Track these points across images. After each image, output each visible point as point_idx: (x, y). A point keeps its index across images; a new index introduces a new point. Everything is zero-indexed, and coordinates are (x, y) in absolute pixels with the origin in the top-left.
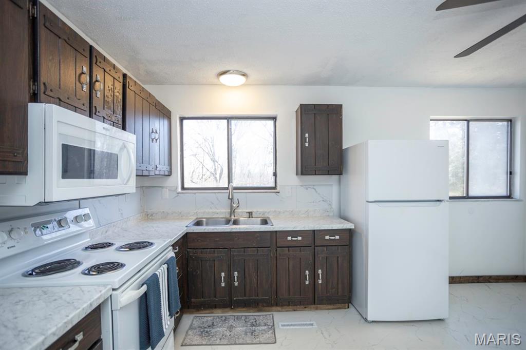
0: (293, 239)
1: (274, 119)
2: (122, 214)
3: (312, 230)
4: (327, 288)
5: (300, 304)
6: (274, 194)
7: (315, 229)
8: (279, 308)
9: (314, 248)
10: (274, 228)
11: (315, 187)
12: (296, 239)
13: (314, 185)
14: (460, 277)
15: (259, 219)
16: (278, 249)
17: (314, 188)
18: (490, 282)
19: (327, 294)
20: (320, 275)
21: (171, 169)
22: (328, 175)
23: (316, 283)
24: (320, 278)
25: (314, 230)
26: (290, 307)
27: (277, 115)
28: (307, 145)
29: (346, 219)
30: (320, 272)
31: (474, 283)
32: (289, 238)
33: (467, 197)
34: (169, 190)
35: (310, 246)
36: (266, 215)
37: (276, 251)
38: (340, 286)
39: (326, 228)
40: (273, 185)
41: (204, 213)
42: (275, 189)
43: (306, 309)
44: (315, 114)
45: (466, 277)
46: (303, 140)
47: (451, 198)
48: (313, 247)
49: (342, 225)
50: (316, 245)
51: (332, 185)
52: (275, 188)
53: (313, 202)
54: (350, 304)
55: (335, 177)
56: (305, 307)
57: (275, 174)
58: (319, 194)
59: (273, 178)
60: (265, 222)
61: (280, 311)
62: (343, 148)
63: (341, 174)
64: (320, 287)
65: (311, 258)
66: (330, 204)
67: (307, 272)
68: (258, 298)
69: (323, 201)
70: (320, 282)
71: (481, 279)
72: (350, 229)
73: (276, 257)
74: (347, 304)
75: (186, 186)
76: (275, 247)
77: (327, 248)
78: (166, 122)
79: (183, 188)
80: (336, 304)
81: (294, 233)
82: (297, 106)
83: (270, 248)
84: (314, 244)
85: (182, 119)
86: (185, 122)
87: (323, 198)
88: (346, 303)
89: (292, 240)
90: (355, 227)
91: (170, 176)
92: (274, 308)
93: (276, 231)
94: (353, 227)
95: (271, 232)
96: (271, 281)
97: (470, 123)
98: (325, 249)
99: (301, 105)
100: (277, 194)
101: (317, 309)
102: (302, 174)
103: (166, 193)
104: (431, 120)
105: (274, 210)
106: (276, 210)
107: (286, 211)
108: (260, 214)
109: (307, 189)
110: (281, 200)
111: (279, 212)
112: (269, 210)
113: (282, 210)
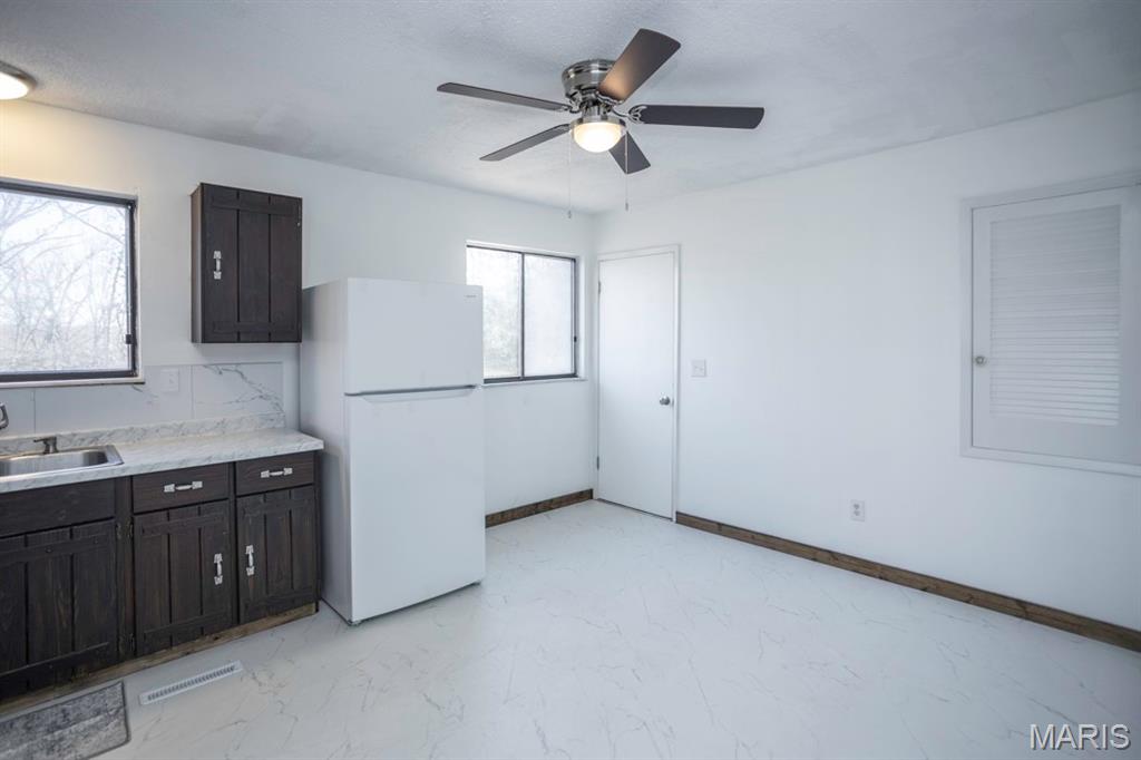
0: (180, 488)
1: (130, 204)
3: (229, 463)
4: (267, 583)
5: (202, 633)
6: (129, 386)
7: (236, 459)
8: (142, 662)
9: (236, 501)
10: (123, 470)
11: (242, 368)
12: (188, 487)
13: (238, 364)
14: (513, 511)
15: (80, 453)
16: (136, 518)
17: (236, 371)
18: (551, 509)
19: (267, 592)
20: (251, 558)
22: (270, 341)
23: (241, 573)
24: (251, 563)
25: (234, 463)
26: (174, 648)
27: (137, 197)
28: (217, 275)
29: (308, 430)
30: (250, 550)
31: (531, 514)
32: (169, 488)
33: (523, 378)
35: (226, 499)
36: (103, 442)
37: (132, 523)
38: (297, 571)
39: (262, 456)
40: (124, 365)
42: (132, 376)
43: (219, 641)
44: (238, 211)
45: (521, 508)
46: (207, 265)
47: (487, 381)
48: (232, 499)
49: (298, 445)
50: (238, 494)
51: (280, 363)
52: (132, 372)
53: (237, 401)
54: (321, 603)
55: (288, 347)
56: (217, 638)
57: (132, 340)
58: (250, 383)
59: (126, 347)
60: (99, 458)
61: (145, 668)
62: (304, 287)
63: (299, 340)
64: (251, 582)
65: (228, 525)
66: (277, 404)
67: (218, 558)
68: (72, 653)
69: (261, 397)
70: (251, 571)
71: (540, 508)
72: (316, 452)
73: (133, 539)
74: (314, 605)
76: (130, 514)
77: (265, 497)
80: (291, 609)
81: (182, 475)
82: (193, 187)
83: (113, 521)
84: (235, 492)
87: (260, 391)
88: (310, 603)
89: (176, 491)
90: (325, 445)
92: (128, 666)
93: (131, 477)
94: (321, 447)
95: (116, 481)
96: (117, 600)
97: (527, 257)
98: (262, 500)
99: (202, 184)
100: (138, 387)
101: (245, 634)
102: (205, 340)
104: (469, 246)
105: (127, 427)
106: (135, 426)
107: (164, 427)
108: (83, 440)
109: (220, 373)
110: (150, 403)
111: (145, 431)
112: (111, 429)
113: (152, 425)
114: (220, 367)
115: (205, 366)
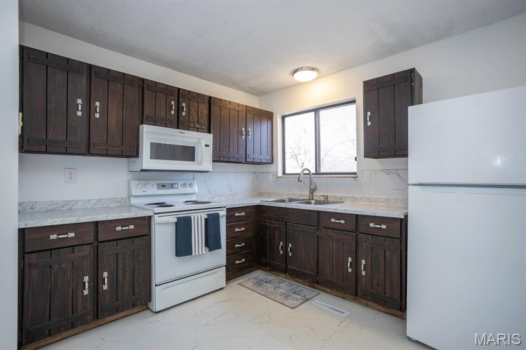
2: (231, 189)
3: (355, 215)
4: (371, 283)
6: (352, 178)
7: (357, 213)
9: (356, 234)
11: (399, 172)
13: (397, 170)
16: (323, 229)
17: (396, 173)
19: (372, 289)
21: (273, 158)
22: (395, 155)
23: (358, 273)
27: (355, 98)
28: (369, 124)
34: (273, 175)
35: (354, 232)
38: (387, 286)
40: (355, 170)
41: (294, 194)
43: (356, 301)
44: (378, 89)
50: (360, 231)
53: (396, 189)
58: (403, 179)
64: (364, 280)
65: (354, 245)
67: (350, 259)
68: (305, 272)
72: (401, 219)
75: (287, 172)
76: (321, 227)
78: (269, 123)
79: (284, 173)
81: (338, 216)
83: (316, 227)
84: (357, 229)
85: (283, 118)
86: (286, 119)
89: (335, 222)
91: (272, 163)
98: (370, 238)
100: (355, 179)
103: (271, 178)
105: (351, 195)
106: (354, 196)
107: (363, 197)
108: (338, 198)
109: (388, 174)
110: (360, 186)
111: (357, 198)
112: (346, 195)
113: (359, 196)
114: (388, 171)
115: (382, 170)
